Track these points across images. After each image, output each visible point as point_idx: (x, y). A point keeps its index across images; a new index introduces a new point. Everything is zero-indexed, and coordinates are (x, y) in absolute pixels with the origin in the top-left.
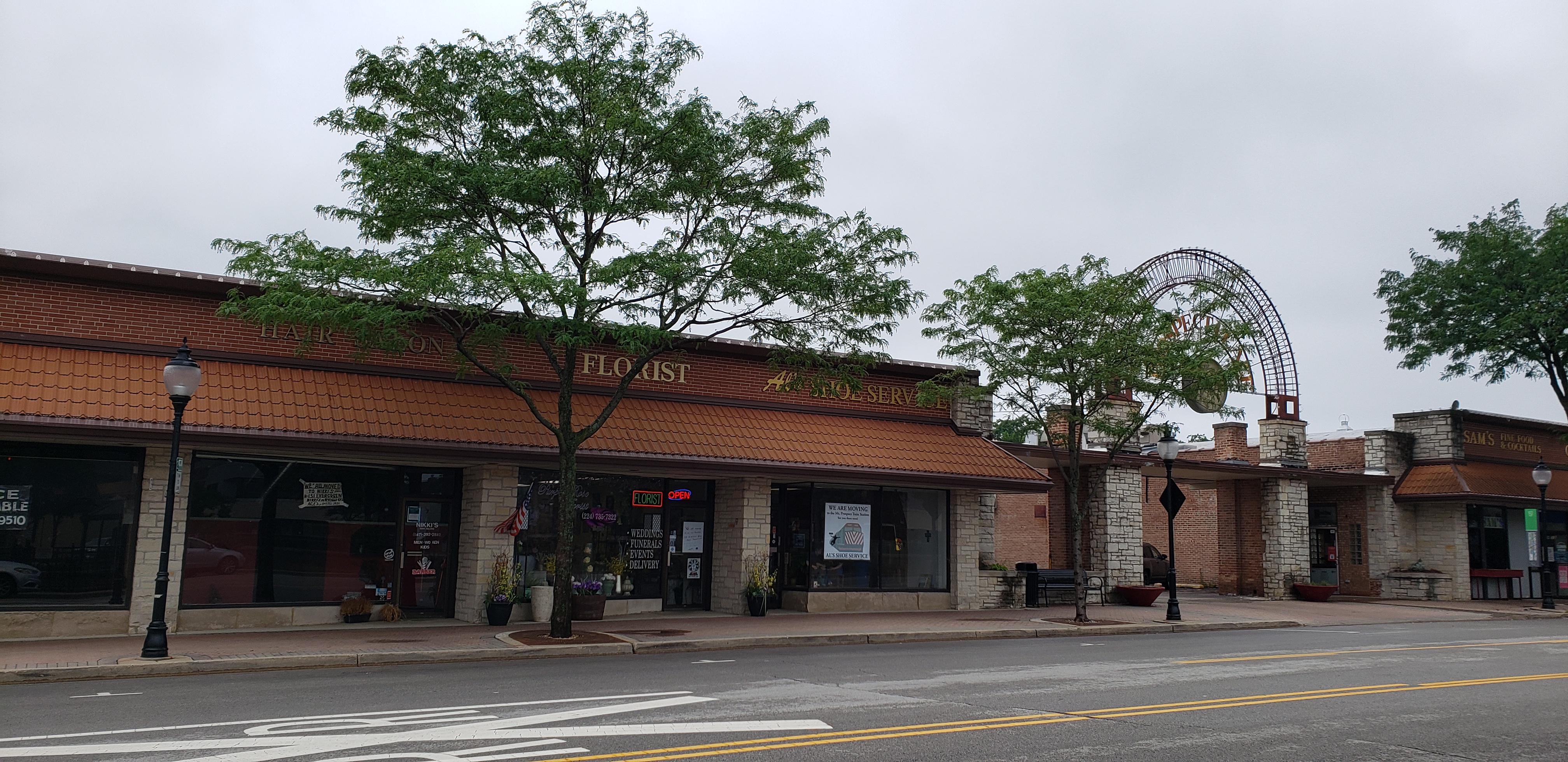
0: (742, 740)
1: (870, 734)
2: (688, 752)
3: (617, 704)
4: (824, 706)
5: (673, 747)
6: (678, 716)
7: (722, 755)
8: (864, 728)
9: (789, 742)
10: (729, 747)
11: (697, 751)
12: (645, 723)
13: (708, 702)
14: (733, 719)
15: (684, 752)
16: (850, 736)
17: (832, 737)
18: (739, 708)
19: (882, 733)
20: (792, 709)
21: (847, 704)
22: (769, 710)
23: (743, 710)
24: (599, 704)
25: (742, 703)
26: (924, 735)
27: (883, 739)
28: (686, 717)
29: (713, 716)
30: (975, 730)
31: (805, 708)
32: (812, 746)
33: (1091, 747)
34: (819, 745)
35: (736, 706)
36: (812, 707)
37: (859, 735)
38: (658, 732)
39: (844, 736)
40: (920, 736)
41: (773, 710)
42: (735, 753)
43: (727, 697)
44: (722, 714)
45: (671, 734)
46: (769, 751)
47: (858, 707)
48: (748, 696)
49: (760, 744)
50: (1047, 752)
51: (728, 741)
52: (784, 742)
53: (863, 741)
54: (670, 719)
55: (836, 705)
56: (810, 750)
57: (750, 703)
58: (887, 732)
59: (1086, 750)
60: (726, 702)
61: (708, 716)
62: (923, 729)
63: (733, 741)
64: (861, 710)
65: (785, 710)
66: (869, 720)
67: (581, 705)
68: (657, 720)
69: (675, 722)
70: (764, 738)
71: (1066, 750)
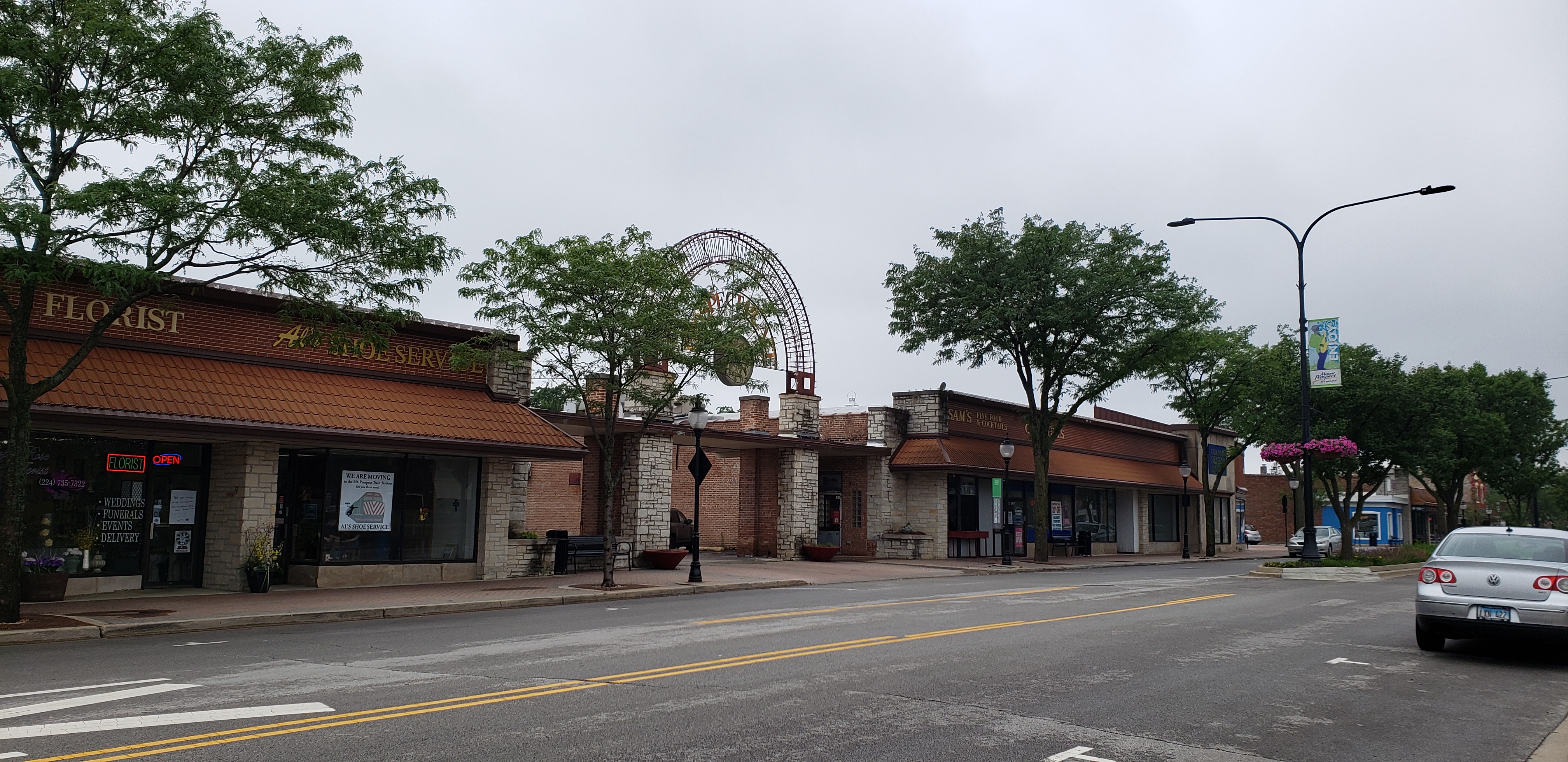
0: (227, 729)
1: (377, 714)
2: (158, 747)
3: (71, 697)
4: (327, 687)
5: (138, 742)
6: (149, 707)
7: (201, 748)
8: (370, 709)
9: (283, 728)
10: (210, 739)
11: (169, 745)
12: (106, 718)
13: (189, 689)
14: (219, 707)
15: (152, 748)
16: (355, 718)
17: (334, 720)
18: (226, 695)
19: (391, 712)
20: (291, 692)
21: (354, 684)
22: (262, 695)
23: (232, 696)
24: (48, 698)
25: (230, 688)
26: (437, 712)
27: (391, 719)
28: (160, 707)
29: (193, 705)
30: (492, 703)
31: (305, 690)
32: (310, 731)
33: (608, 713)
34: (318, 729)
35: (223, 692)
36: (314, 689)
37: (365, 716)
38: (121, 727)
39: (347, 719)
40: (432, 713)
41: (268, 694)
42: (216, 745)
43: (213, 682)
44: (205, 702)
45: (137, 729)
46: (258, 740)
47: (366, 686)
48: (239, 680)
49: (248, 733)
50: (564, 721)
51: (210, 732)
52: (277, 729)
53: (368, 723)
54: (139, 711)
55: (341, 686)
56: (307, 736)
57: (240, 688)
58: (396, 712)
59: (604, 716)
60: (211, 688)
61: (187, 706)
62: (436, 706)
63: (215, 731)
64: (369, 689)
65: (281, 693)
66: (377, 700)
67: (25, 700)
68: (122, 713)
69: (145, 714)
70: (254, 726)
71: (583, 718)
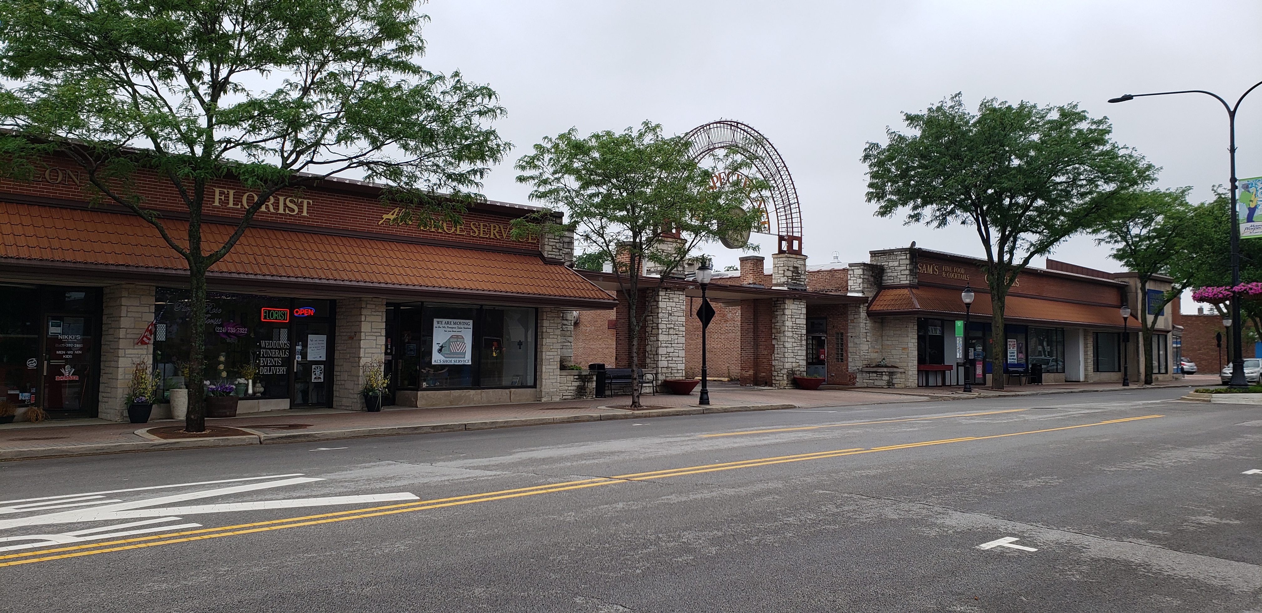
0: (340, 511)
1: (450, 502)
2: (291, 523)
3: (235, 486)
4: (416, 481)
5: (278, 519)
6: (287, 494)
7: (320, 525)
8: (446, 497)
9: (380, 511)
10: (327, 518)
11: (299, 522)
12: (257, 501)
13: (316, 482)
14: (336, 495)
15: (287, 523)
16: (434, 504)
17: (418, 506)
18: (342, 486)
19: (461, 500)
20: (388, 485)
21: (435, 479)
22: (368, 487)
23: (346, 487)
24: (219, 486)
25: (346, 481)
26: (495, 500)
27: (461, 505)
28: (294, 494)
29: (318, 493)
30: (537, 494)
31: (399, 484)
32: (400, 513)
33: (625, 503)
34: (406, 512)
35: (341, 484)
36: (406, 482)
37: (441, 503)
38: (267, 508)
39: (428, 505)
40: (492, 501)
41: (372, 486)
42: (332, 523)
43: (334, 477)
44: (326, 491)
45: (278, 509)
46: (361, 519)
47: (444, 481)
48: (353, 476)
49: (355, 514)
50: (590, 508)
51: (328, 513)
52: (376, 511)
53: (443, 508)
54: (281, 496)
55: (426, 480)
56: (397, 517)
57: (352, 482)
58: (464, 500)
59: (620, 505)
60: (333, 481)
61: (314, 493)
62: (495, 496)
63: (332, 512)
64: (447, 483)
65: (382, 486)
66: (452, 491)
67: (203, 488)
68: (269, 498)
69: (284, 499)
70: (359, 509)
71: (605, 506)
